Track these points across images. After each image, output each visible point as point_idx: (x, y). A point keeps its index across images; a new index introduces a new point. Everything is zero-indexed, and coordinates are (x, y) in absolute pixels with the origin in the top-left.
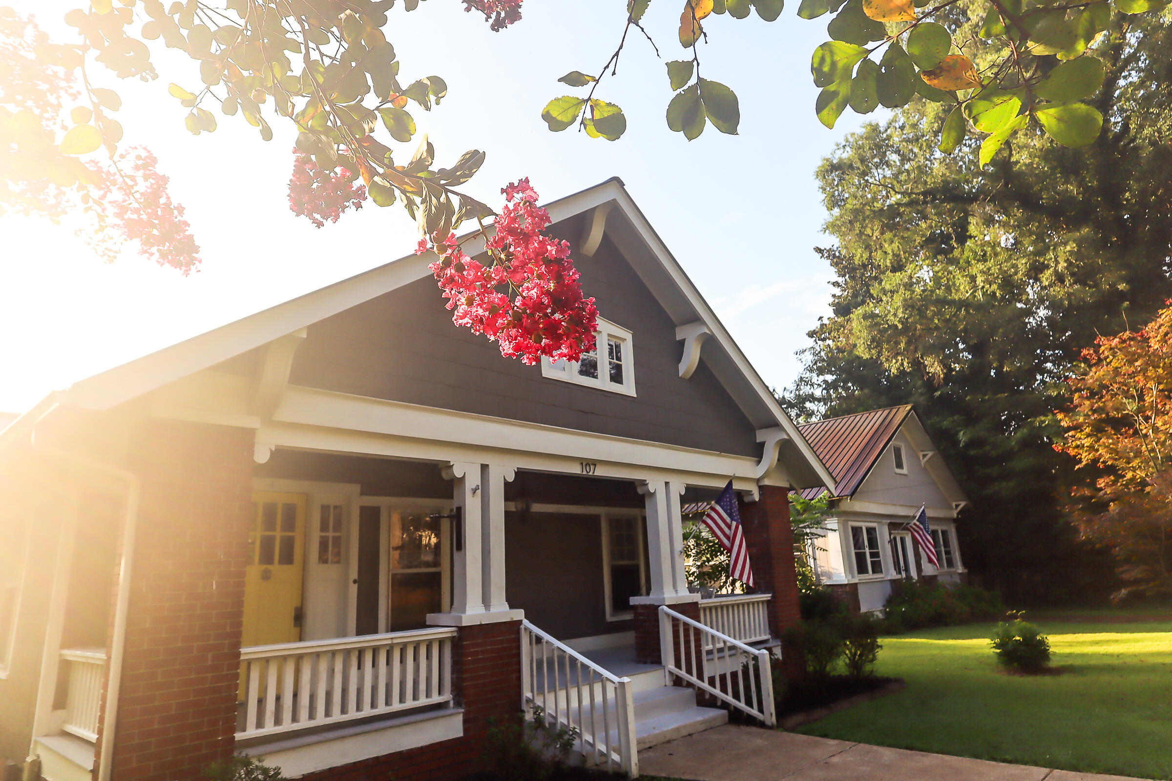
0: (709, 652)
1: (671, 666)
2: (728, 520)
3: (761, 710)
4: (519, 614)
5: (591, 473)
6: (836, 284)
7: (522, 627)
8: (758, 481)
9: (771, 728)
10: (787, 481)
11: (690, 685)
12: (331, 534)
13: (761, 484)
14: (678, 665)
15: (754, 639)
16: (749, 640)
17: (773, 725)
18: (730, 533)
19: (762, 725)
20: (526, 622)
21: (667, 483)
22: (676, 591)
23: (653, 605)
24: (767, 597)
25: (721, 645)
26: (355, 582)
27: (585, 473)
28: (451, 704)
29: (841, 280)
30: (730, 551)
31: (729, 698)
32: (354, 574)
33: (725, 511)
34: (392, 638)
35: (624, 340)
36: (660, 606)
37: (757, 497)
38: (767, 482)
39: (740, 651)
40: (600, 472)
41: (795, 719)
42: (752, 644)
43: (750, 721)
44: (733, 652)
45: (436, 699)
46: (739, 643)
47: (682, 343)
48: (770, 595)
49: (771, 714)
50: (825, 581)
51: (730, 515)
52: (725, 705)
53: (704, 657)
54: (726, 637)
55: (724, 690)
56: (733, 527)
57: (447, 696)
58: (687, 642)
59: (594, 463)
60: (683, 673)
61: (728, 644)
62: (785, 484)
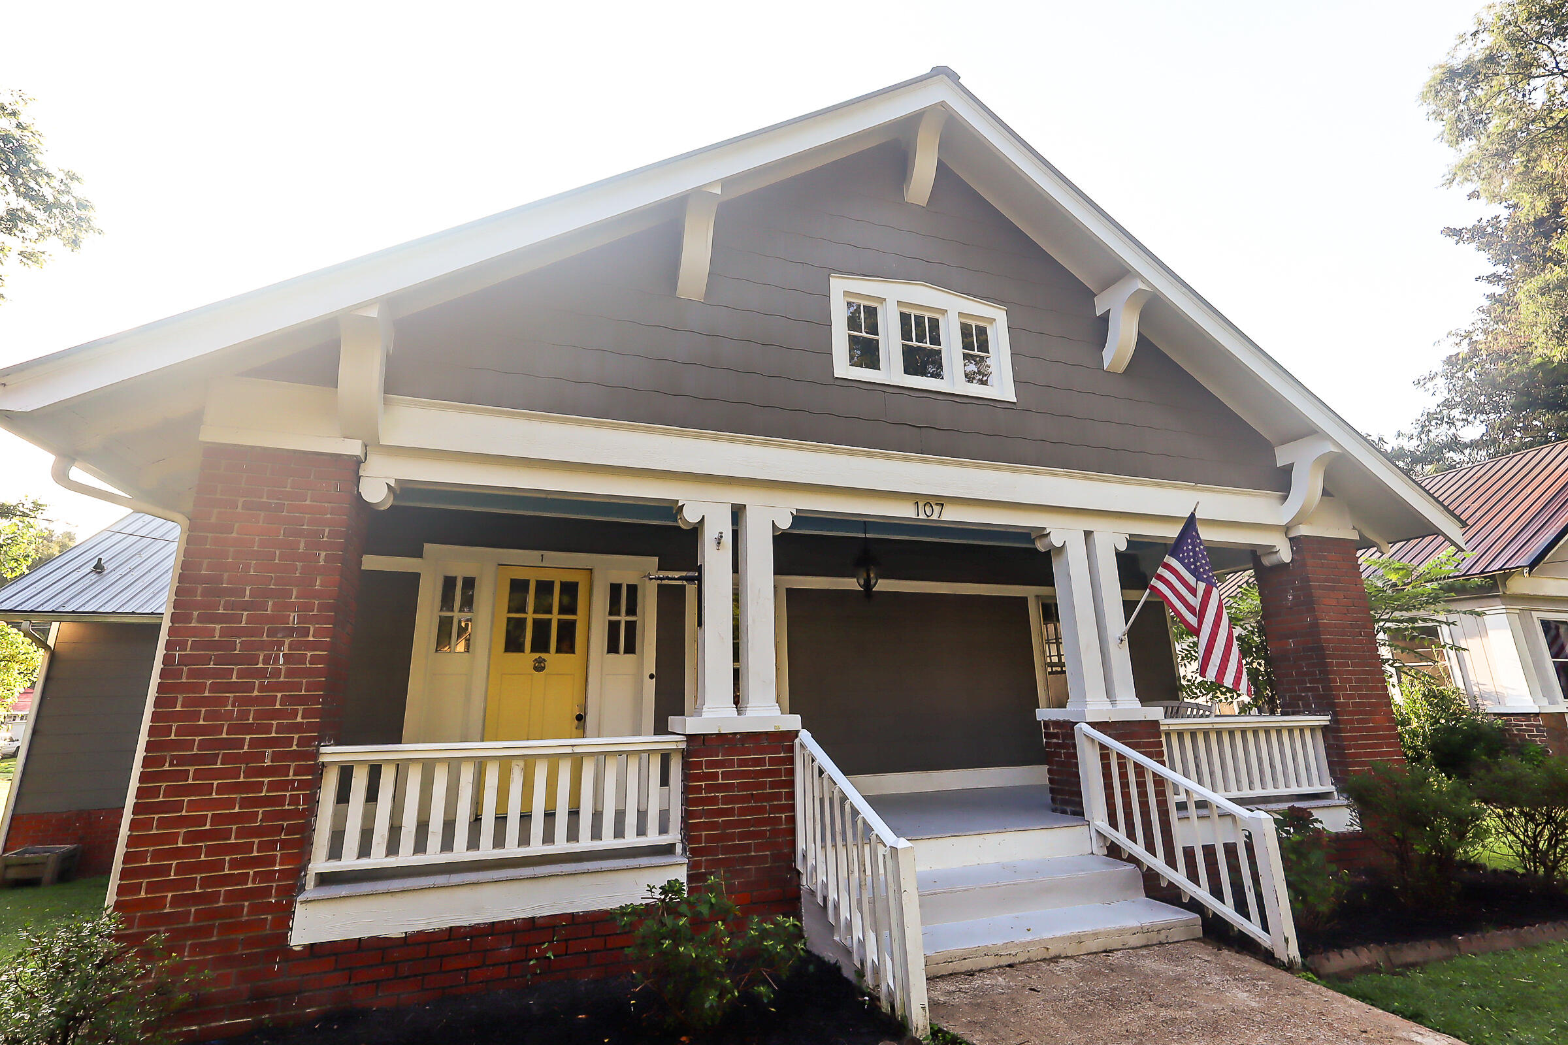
0: (1182, 806)
1: (1101, 822)
2: (1191, 580)
3: (1265, 928)
4: (794, 722)
5: (935, 517)
6: (1494, 279)
7: (797, 741)
8: (1287, 529)
9: (1289, 967)
10: (1354, 528)
11: (1132, 859)
12: (623, 618)
13: (1292, 534)
14: (1113, 823)
15: (1246, 793)
16: (1235, 794)
17: (1291, 962)
18: (1195, 602)
19: (1268, 957)
20: (805, 736)
21: (1088, 534)
22: (1113, 702)
23: (1068, 722)
24: (1323, 720)
25: (1182, 797)
26: (651, 677)
27: (922, 516)
28: (679, 848)
29: (1501, 269)
30: (1196, 632)
31: (1202, 893)
32: (651, 667)
33: (1187, 567)
34: (572, 746)
35: (992, 321)
36: (1077, 723)
37: (1286, 555)
38: (1304, 530)
39: (1216, 812)
40: (952, 515)
41: (1339, 961)
42: (1240, 802)
43: (1246, 945)
44: (1204, 812)
45: (653, 838)
46: (1219, 799)
47: (1105, 319)
48: (1329, 717)
49: (1286, 940)
50: (1491, 707)
51: (1194, 573)
52: (1194, 906)
53: (1174, 814)
54: (1192, 784)
55: (1193, 876)
56: (1200, 593)
57: (674, 836)
58: (1125, 785)
59: (941, 501)
60: (1120, 837)
61: (1196, 798)
62: (1348, 534)
